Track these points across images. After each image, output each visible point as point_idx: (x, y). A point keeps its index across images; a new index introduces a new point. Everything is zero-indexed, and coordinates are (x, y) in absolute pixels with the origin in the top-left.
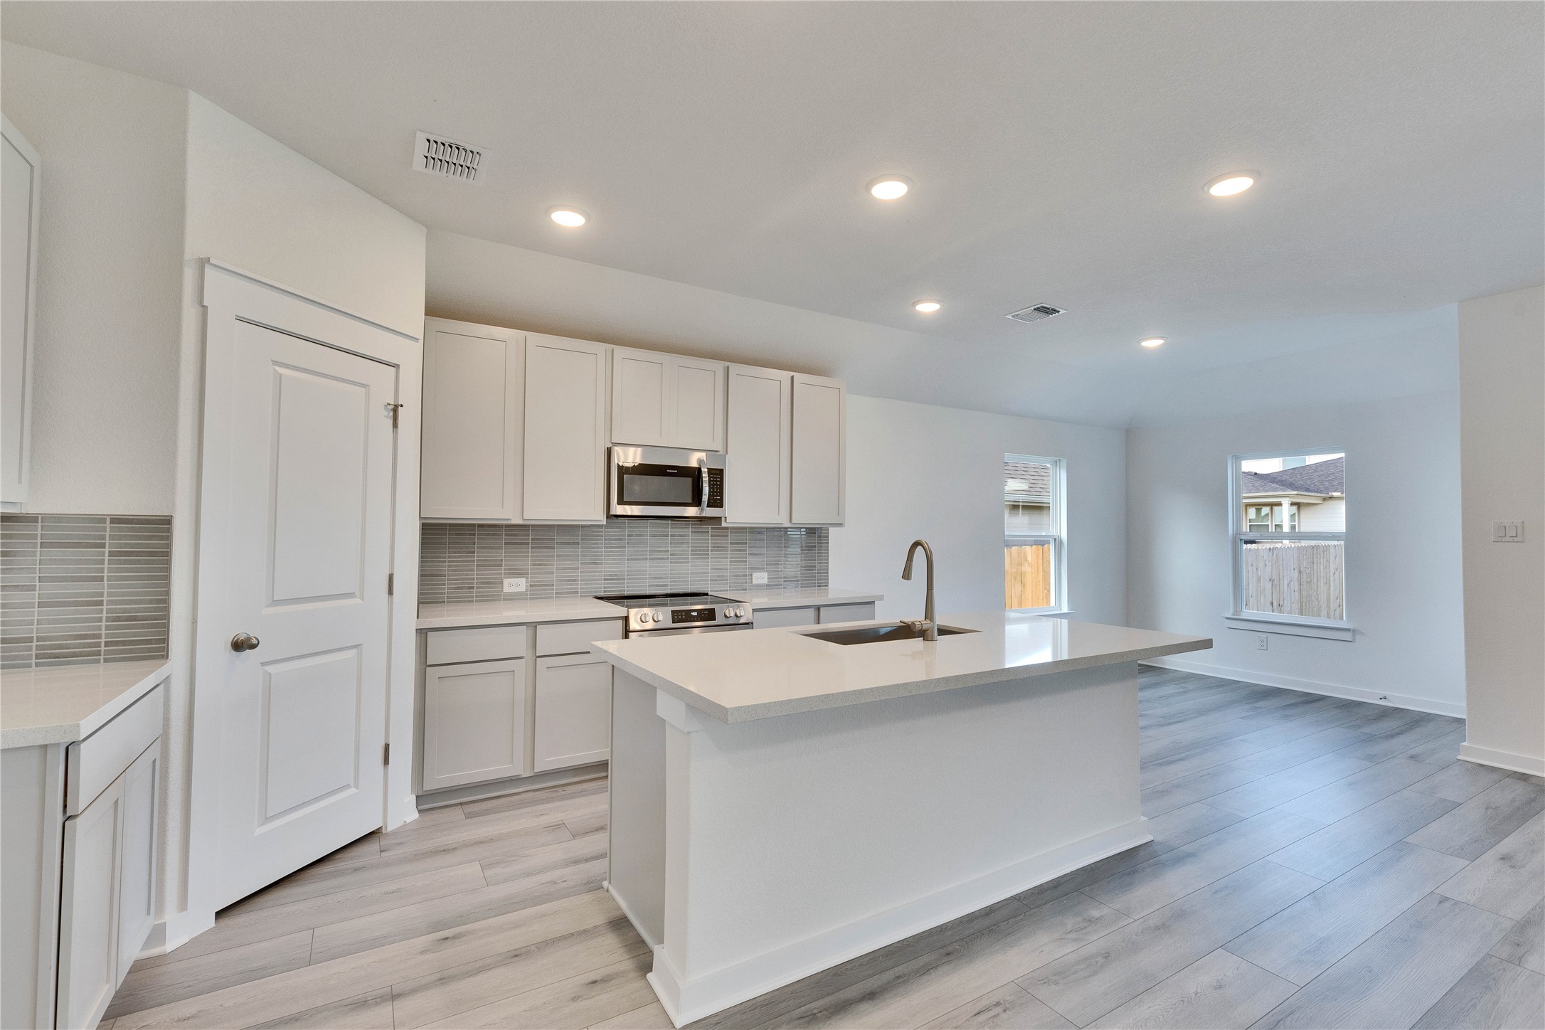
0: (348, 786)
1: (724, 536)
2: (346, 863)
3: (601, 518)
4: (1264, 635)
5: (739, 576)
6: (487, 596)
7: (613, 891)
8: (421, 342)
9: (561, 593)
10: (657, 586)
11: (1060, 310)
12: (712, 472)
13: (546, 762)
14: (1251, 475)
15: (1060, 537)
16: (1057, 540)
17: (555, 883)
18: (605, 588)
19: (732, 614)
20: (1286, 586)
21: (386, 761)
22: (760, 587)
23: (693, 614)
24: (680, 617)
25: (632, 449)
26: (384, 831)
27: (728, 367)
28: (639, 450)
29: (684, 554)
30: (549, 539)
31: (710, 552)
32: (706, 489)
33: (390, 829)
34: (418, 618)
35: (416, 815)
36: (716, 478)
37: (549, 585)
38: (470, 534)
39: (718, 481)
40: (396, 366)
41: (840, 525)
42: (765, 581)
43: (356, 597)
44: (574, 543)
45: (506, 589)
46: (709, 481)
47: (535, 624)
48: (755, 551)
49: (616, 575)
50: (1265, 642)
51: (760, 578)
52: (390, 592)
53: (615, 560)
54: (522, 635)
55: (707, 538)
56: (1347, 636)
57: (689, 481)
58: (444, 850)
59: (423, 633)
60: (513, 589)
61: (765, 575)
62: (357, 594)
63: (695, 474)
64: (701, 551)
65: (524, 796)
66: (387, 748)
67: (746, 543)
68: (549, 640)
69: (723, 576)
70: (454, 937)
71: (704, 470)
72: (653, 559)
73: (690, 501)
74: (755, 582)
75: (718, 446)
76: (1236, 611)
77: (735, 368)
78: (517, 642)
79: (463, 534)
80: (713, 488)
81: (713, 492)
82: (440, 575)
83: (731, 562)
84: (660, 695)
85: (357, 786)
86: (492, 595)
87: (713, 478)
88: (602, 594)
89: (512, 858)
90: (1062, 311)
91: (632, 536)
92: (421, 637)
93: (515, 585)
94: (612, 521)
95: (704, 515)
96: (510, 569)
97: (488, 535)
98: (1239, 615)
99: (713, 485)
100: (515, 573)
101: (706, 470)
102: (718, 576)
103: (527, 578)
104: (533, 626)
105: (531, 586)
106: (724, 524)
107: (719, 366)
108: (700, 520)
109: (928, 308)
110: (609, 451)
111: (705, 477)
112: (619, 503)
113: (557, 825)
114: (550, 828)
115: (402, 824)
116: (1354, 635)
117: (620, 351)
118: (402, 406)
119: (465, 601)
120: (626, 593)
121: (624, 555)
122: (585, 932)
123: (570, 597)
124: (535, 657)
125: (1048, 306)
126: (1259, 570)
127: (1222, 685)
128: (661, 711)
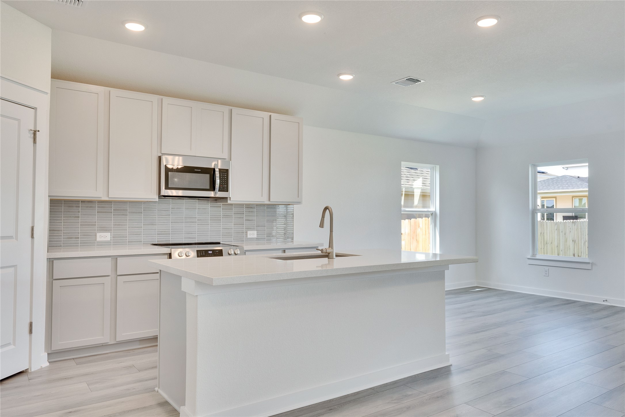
0: (9, 344)
1: (230, 209)
2: (10, 385)
3: (156, 198)
4: (547, 268)
5: (239, 233)
6: (86, 243)
7: (160, 391)
8: (49, 95)
9: (132, 242)
10: (189, 238)
11: (421, 80)
12: (222, 171)
13: (123, 335)
14: (575, 178)
15: (435, 212)
16: (434, 214)
17: (129, 390)
18: (158, 239)
19: (233, 253)
20: (582, 244)
21: (31, 331)
22: (252, 239)
23: (209, 252)
24: (202, 254)
25: (177, 158)
26: (29, 371)
27: (231, 110)
28: (181, 158)
29: (206, 220)
30: (124, 210)
31: (221, 219)
32: (218, 181)
33: (33, 370)
34: (48, 252)
35: (48, 364)
36: (224, 174)
37: (124, 237)
38: (77, 207)
39: (225, 176)
40: (35, 109)
41: (299, 203)
42: (255, 236)
43: (14, 239)
44: (139, 213)
45: (98, 239)
46: (220, 176)
47: (116, 257)
48: (250, 218)
49: (165, 232)
50: (548, 272)
51: (252, 234)
52: (32, 236)
53: (164, 222)
54: (108, 263)
55: (219, 209)
56: (588, 267)
57: (208, 176)
58: (66, 378)
59: (51, 261)
60: (103, 239)
61: (255, 232)
62: (14, 237)
63: (211, 172)
64: (216, 218)
65: (110, 355)
66: (31, 325)
67: (244, 214)
68: (124, 266)
69: (229, 233)
70: (75, 412)
71: (217, 170)
72: (187, 222)
73: (208, 188)
74: (249, 236)
75: (226, 156)
76: (534, 254)
77: (235, 110)
78: (106, 266)
79: (72, 206)
80: (222, 180)
81: (222, 183)
82: (59, 231)
83: (234, 224)
84: (184, 281)
85: (14, 344)
86: (90, 243)
87: (222, 174)
88: (156, 243)
89: (105, 381)
90: (422, 81)
91: (174, 208)
92: (49, 263)
93: (104, 237)
94: (162, 199)
95: (217, 196)
96: (101, 227)
97: (87, 207)
98: (535, 257)
99: (223, 178)
100: (104, 229)
101: (218, 170)
102: (227, 233)
103: (111, 233)
104: (115, 258)
105: (113, 237)
106: (229, 202)
107: (226, 109)
108: (216, 199)
109: (346, 78)
110: (160, 158)
111: (217, 174)
112: (166, 189)
113: (130, 366)
114: (125, 368)
115: (39, 368)
116: (592, 266)
117: (166, 100)
118: (39, 131)
119: (73, 246)
120: (171, 242)
121: (170, 220)
122: (145, 408)
123: (137, 244)
124: (116, 276)
125: (414, 78)
126: (566, 234)
127: (524, 297)
128: (183, 289)
